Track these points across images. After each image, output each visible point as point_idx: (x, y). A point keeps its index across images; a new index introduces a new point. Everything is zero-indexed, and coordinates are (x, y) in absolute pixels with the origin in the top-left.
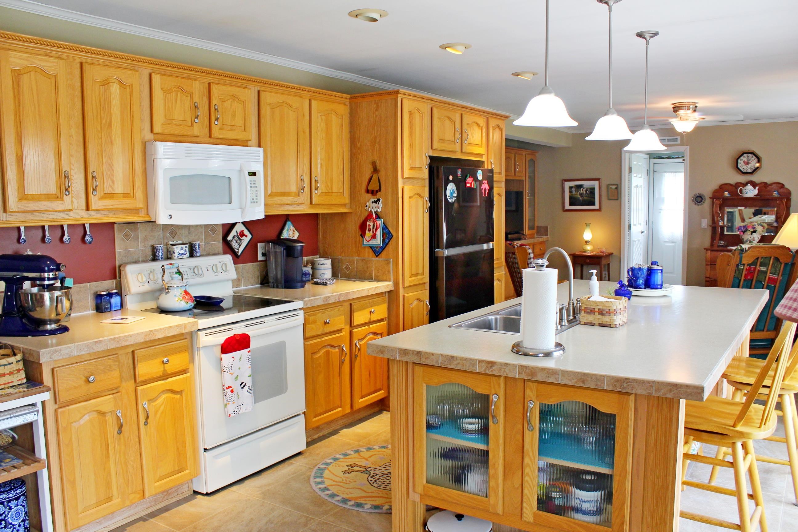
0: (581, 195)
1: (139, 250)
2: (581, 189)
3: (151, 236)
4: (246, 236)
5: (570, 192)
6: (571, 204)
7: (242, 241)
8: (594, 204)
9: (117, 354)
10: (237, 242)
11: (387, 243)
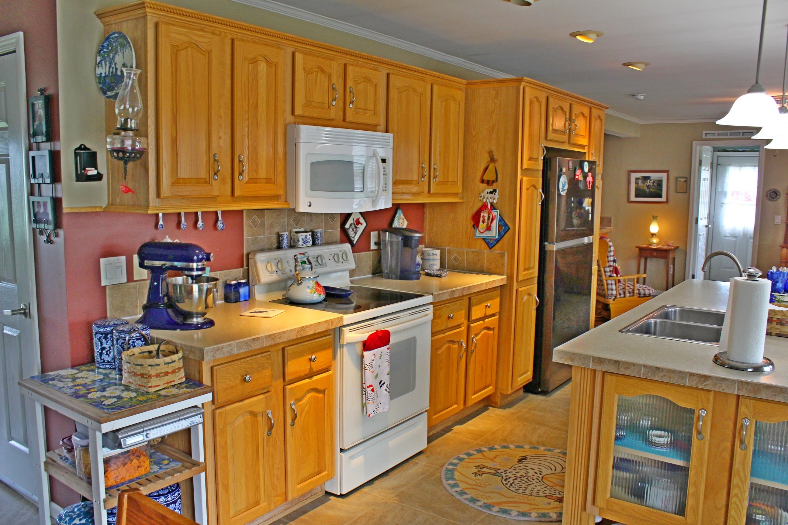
0: (648, 187)
1: (265, 238)
2: (648, 181)
3: (277, 223)
4: (362, 224)
5: (637, 183)
6: (637, 196)
7: (358, 229)
8: (660, 196)
9: (269, 351)
10: (353, 230)
11: (502, 235)
